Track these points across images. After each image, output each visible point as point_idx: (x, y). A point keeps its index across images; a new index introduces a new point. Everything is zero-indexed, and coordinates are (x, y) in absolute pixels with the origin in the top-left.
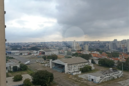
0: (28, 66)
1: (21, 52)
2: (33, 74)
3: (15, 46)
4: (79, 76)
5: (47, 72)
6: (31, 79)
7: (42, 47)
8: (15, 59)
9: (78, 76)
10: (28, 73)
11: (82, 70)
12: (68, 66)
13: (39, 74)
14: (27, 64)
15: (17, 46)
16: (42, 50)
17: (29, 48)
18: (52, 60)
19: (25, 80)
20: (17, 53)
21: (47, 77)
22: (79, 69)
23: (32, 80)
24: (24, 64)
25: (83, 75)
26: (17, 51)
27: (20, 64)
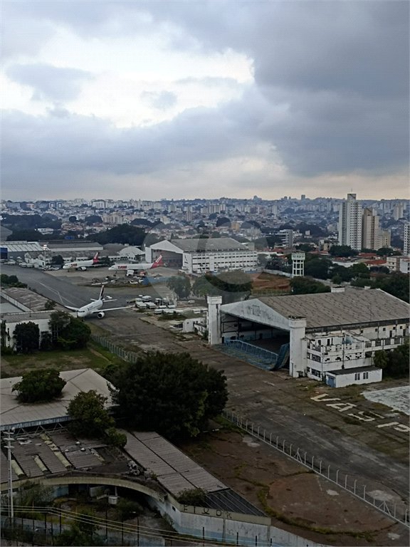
0: (92, 328)
1: (58, 250)
2: (118, 373)
3: (25, 217)
4: (371, 396)
5: (193, 364)
6: (106, 393)
7: (168, 226)
8: (24, 286)
9: (365, 394)
10: (90, 365)
11: (390, 364)
12: (310, 337)
13: (147, 370)
14: (88, 317)
15: (37, 221)
16: (166, 242)
17: (98, 229)
18: (219, 300)
19: (78, 398)
20: (35, 255)
21: (191, 393)
22: (368, 355)
23: (110, 399)
24: (74, 315)
25: (395, 390)
26: (35, 246)
27: (53, 315)
